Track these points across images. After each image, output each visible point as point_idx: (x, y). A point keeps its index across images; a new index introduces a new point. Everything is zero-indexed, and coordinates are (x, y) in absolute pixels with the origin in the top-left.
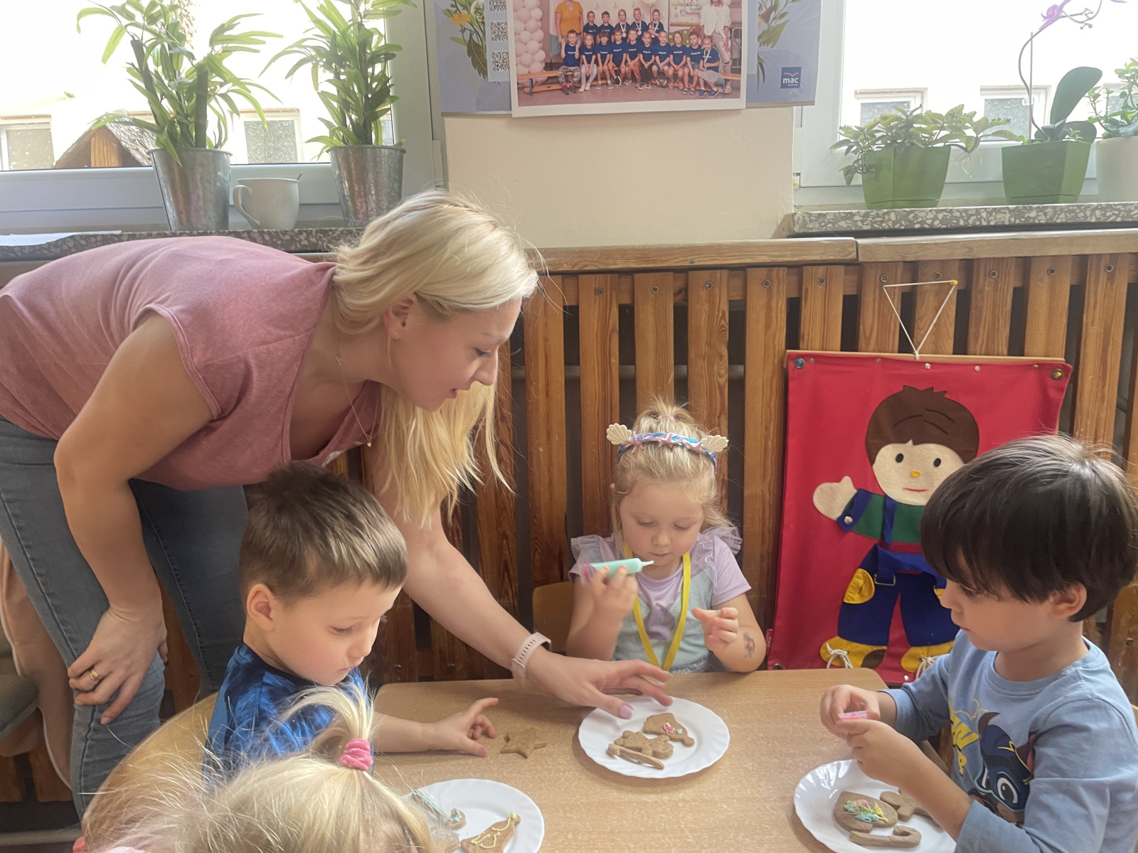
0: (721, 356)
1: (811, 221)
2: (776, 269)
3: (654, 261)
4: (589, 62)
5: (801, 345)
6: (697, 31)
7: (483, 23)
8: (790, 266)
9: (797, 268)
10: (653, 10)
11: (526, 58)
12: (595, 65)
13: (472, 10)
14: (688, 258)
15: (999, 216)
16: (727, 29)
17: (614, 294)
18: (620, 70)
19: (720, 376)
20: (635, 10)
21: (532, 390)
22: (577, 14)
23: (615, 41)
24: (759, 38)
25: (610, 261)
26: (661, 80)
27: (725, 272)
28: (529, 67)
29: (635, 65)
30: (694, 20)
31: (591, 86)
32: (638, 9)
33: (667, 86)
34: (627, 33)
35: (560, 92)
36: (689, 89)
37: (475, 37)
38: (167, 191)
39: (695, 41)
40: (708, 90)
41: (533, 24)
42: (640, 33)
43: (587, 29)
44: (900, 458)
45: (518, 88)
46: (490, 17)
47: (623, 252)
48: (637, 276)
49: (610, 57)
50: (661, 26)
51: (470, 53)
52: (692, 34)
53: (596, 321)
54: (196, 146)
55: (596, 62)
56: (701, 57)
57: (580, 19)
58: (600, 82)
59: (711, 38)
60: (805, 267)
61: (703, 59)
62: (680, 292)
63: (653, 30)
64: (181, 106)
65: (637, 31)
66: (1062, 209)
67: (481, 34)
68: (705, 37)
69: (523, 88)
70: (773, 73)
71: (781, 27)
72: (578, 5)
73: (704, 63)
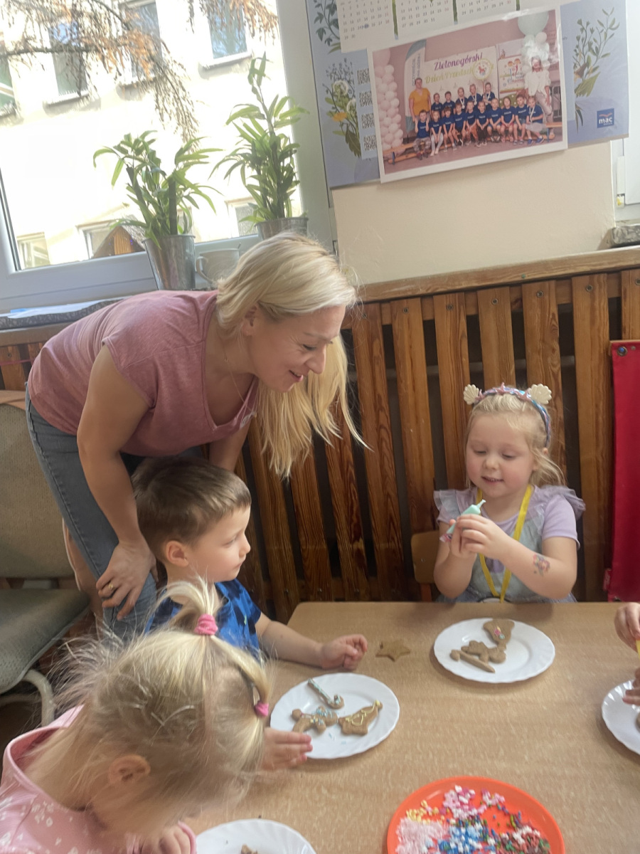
0: (554, 350)
1: (628, 233)
2: (596, 276)
3: (492, 280)
4: (437, 132)
5: (623, 335)
6: (523, 93)
7: (356, 117)
8: (609, 272)
9: (616, 273)
10: (485, 83)
11: (389, 137)
12: (442, 134)
13: (348, 108)
14: (520, 274)
16: (548, 88)
17: (462, 307)
18: (461, 135)
19: (554, 366)
20: (471, 86)
21: (402, 386)
22: (426, 97)
23: (456, 113)
24: (575, 91)
25: (456, 283)
26: (495, 137)
27: (553, 283)
28: (391, 143)
29: (473, 129)
30: (520, 85)
31: (440, 150)
32: (473, 85)
33: (500, 140)
34: (466, 105)
35: (415, 159)
36: (519, 140)
37: (350, 128)
38: (155, 266)
39: (521, 102)
40: (535, 138)
41: (392, 111)
42: (476, 103)
43: (434, 107)
45: (384, 161)
46: (361, 112)
47: (466, 275)
48: (480, 293)
49: (453, 125)
50: (492, 95)
51: (347, 140)
52: (518, 96)
53: (449, 330)
54: (171, 233)
55: (443, 131)
56: (527, 114)
57: (428, 101)
58: (446, 146)
59: (534, 97)
60: (622, 272)
61: (529, 115)
62: (516, 301)
63: (486, 101)
64: (160, 208)
65: (473, 102)
67: (355, 125)
68: (529, 97)
69: (387, 160)
70: (590, 116)
71: (594, 79)
72: (426, 90)
73: (530, 118)
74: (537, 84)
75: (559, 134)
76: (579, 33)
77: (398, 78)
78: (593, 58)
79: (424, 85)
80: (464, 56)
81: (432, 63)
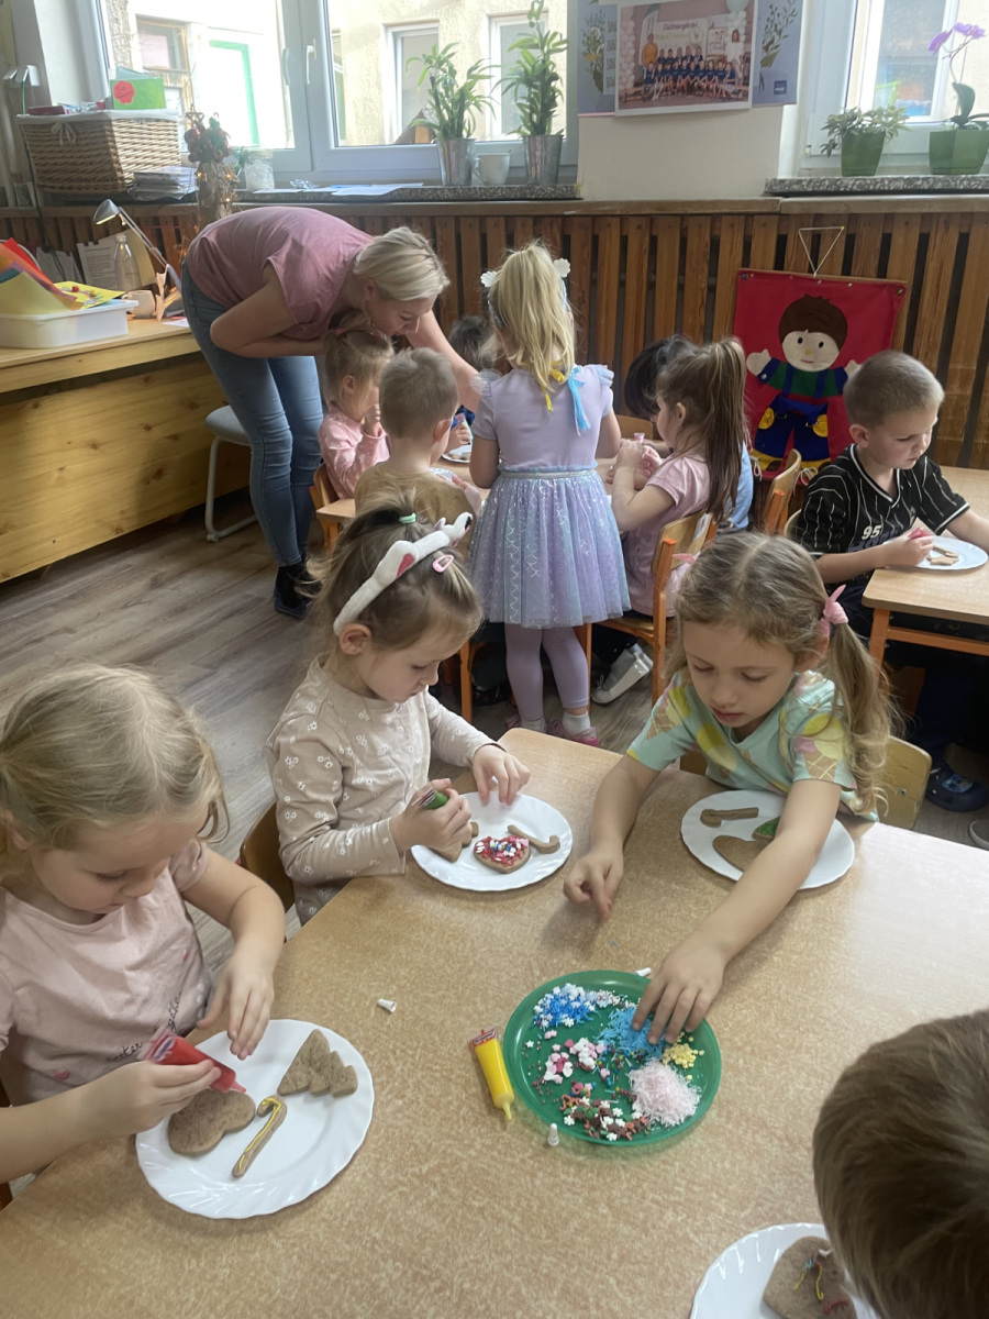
0: (704, 271)
2: (737, 217)
3: (665, 210)
4: (659, 81)
5: (750, 266)
6: (723, 59)
7: (603, 59)
8: (746, 215)
10: (697, 47)
11: (624, 80)
12: (662, 83)
13: (598, 51)
14: (685, 208)
15: (897, 184)
16: (741, 58)
17: (646, 228)
18: (676, 86)
19: (703, 284)
20: (687, 47)
22: (655, 51)
23: (674, 67)
24: (761, 62)
25: (642, 209)
26: (699, 92)
27: (710, 218)
28: (625, 85)
29: (685, 82)
30: (721, 52)
31: (659, 96)
32: (689, 47)
33: (702, 95)
34: (682, 62)
35: (641, 101)
36: (716, 97)
37: (598, 68)
38: (442, 162)
39: (721, 66)
40: (727, 97)
41: (630, 58)
42: (689, 61)
43: (659, 60)
44: (800, 341)
45: (619, 99)
46: (607, 55)
49: (671, 77)
50: (701, 57)
51: (595, 78)
52: (719, 61)
53: (636, 245)
54: (457, 136)
55: (663, 81)
56: (724, 76)
57: (656, 54)
58: (664, 94)
59: (731, 63)
60: (755, 216)
61: (726, 77)
62: (682, 229)
63: (696, 60)
64: (452, 113)
65: (687, 61)
66: (940, 180)
67: (601, 66)
68: (727, 63)
69: (621, 98)
70: (769, 83)
71: (775, 54)
72: (655, 46)
73: (726, 80)
74: (734, 52)
75: (746, 95)
76: (769, 15)
77: (637, 31)
78: (777, 37)
79: (655, 41)
80: (683, 22)
81: (662, 24)
